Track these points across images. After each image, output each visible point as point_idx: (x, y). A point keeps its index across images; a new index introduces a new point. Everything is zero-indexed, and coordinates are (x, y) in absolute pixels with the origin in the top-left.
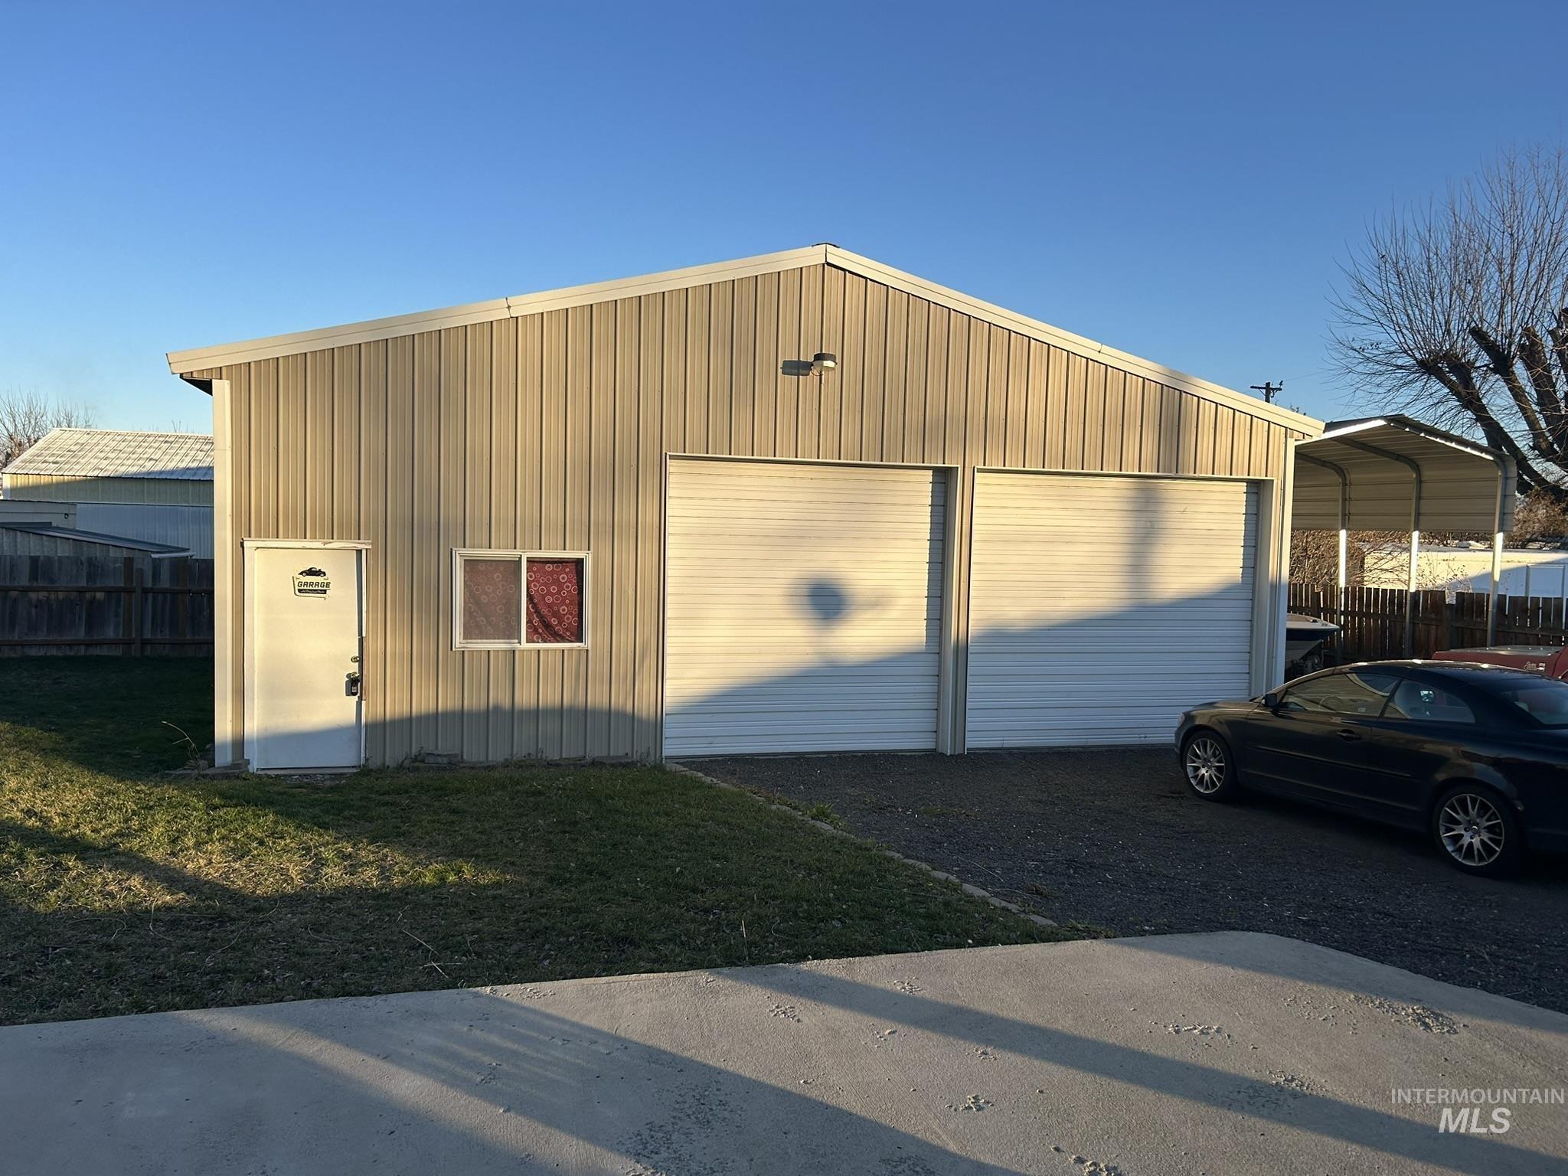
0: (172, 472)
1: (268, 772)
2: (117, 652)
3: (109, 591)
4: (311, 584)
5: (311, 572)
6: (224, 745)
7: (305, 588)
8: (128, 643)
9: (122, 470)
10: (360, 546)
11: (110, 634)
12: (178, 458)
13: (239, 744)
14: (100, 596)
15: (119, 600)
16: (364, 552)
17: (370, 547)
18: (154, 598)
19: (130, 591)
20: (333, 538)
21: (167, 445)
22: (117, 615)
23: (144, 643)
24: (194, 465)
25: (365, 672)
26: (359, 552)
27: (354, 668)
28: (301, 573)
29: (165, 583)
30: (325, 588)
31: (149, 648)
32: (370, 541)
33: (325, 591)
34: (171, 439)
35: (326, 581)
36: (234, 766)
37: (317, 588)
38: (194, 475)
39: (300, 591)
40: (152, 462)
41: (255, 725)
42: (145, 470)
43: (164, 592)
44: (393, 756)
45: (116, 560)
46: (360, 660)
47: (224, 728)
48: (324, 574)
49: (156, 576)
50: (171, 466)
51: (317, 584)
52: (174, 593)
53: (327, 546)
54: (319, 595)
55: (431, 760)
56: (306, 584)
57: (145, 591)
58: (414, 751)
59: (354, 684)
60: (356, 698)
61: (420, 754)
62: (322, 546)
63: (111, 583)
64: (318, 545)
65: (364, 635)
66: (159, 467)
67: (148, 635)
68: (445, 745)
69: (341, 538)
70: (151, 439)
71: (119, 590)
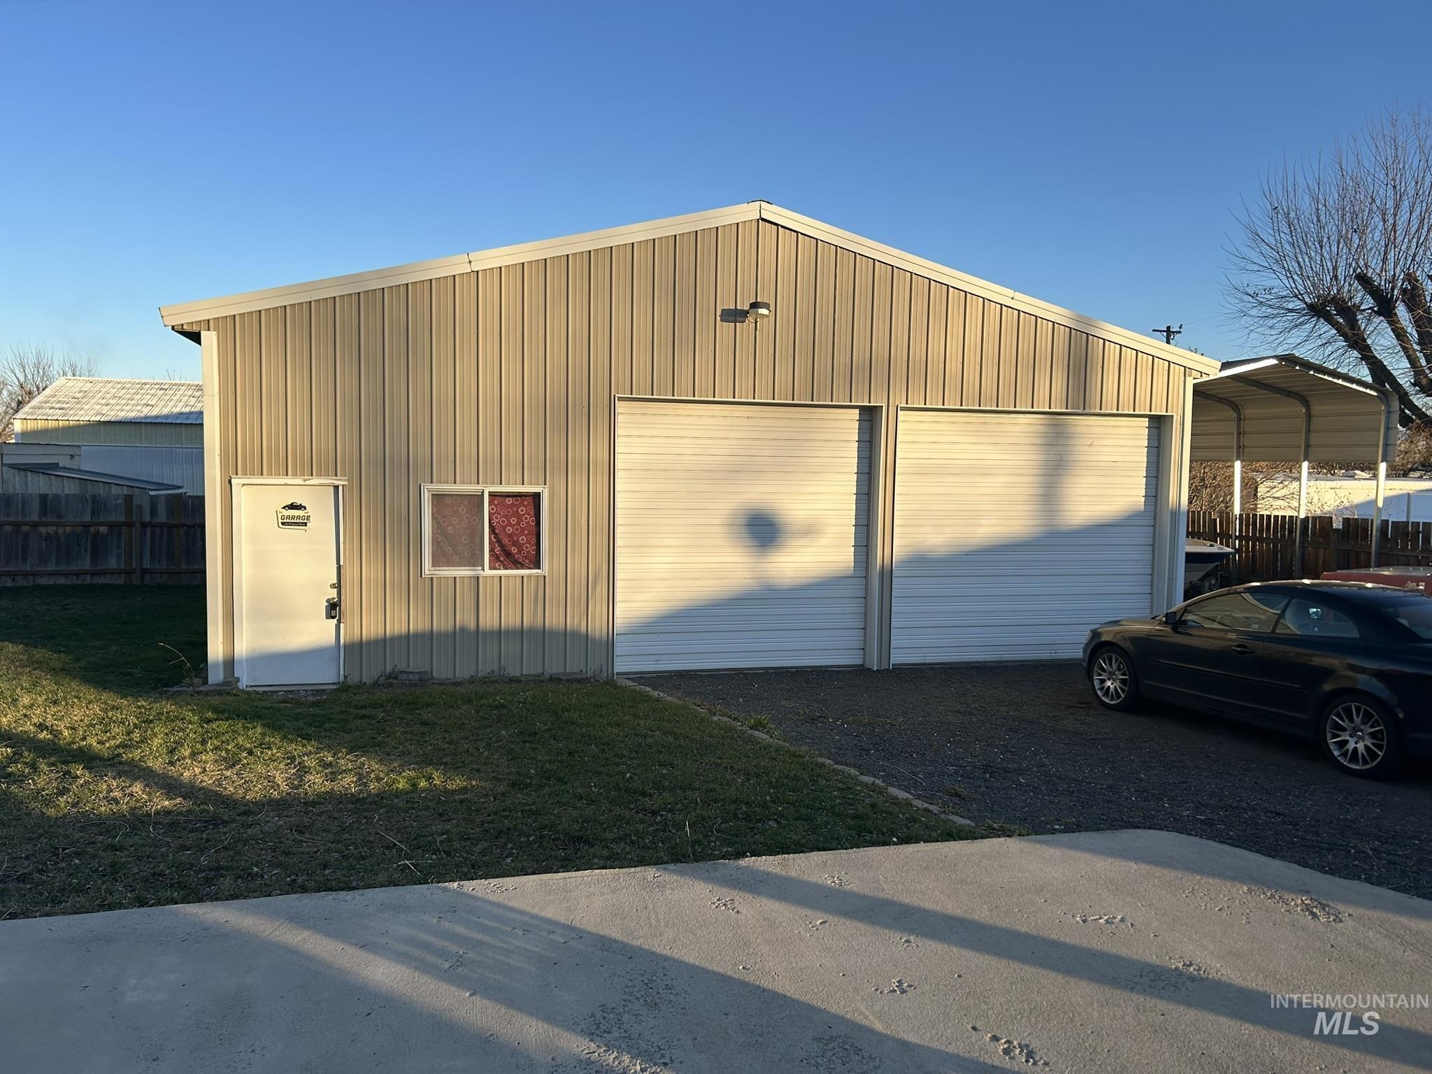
0: (167, 417)
1: (256, 689)
2: (120, 581)
3: (111, 526)
4: (293, 517)
5: (293, 507)
6: (216, 664)
7: (288, 521)
8: (129, 573)
9: (122, 415)
10: (337, 483)
11: (113, 564)
12: (171, 404)
13: (230, 663)
14: (103, 529)
15: (120, 534)
16: (340, 488)
17: (346, 483)
18: (153, 533)
19: (130, 525)
20: (312, 475)
21: (162, 392)
22: (119, 547)
23: (144, 572)
24: (187, 410)
25: (343, 598)
26: (336, 488)
27: (333, 594)
28: (284, 508)
29: (162, 517)
30: (305, 521)
31: (147, 577)
32: (346, 478)
33: (306, 523)
34: (166, 387)
35: (306, 515)
36: (226, 683)
37: (298, 521)
38: (187, 419)
39: (283, 523)
40: (149, 408)
41: (243, 646)
42: (142, 415)
43: (161, 525)
44: (370, 673)
45: (117, 497)
46: (338, 586)
47: (216, 649)
48: (305, 508)
49: (153, 511)
50: (166, 411)
51: (299, 517)
52: (170, 527)
53: (307, 483)
54: (301, 527)
55: (404, 677)
56: (288, 517)
57: (144, 525)
58: (389, 669)
59: (333, 608)
60: (335, 621)
61: (394, 672)
62: (302, 483)
63: (113, 518)
64: (299, 481)
65: (342, 563)
66: (155, 412)
67: (147, 565)
68: (416, 663)
69: (319, 475)
70: (148, 386)
71: (121, 524)
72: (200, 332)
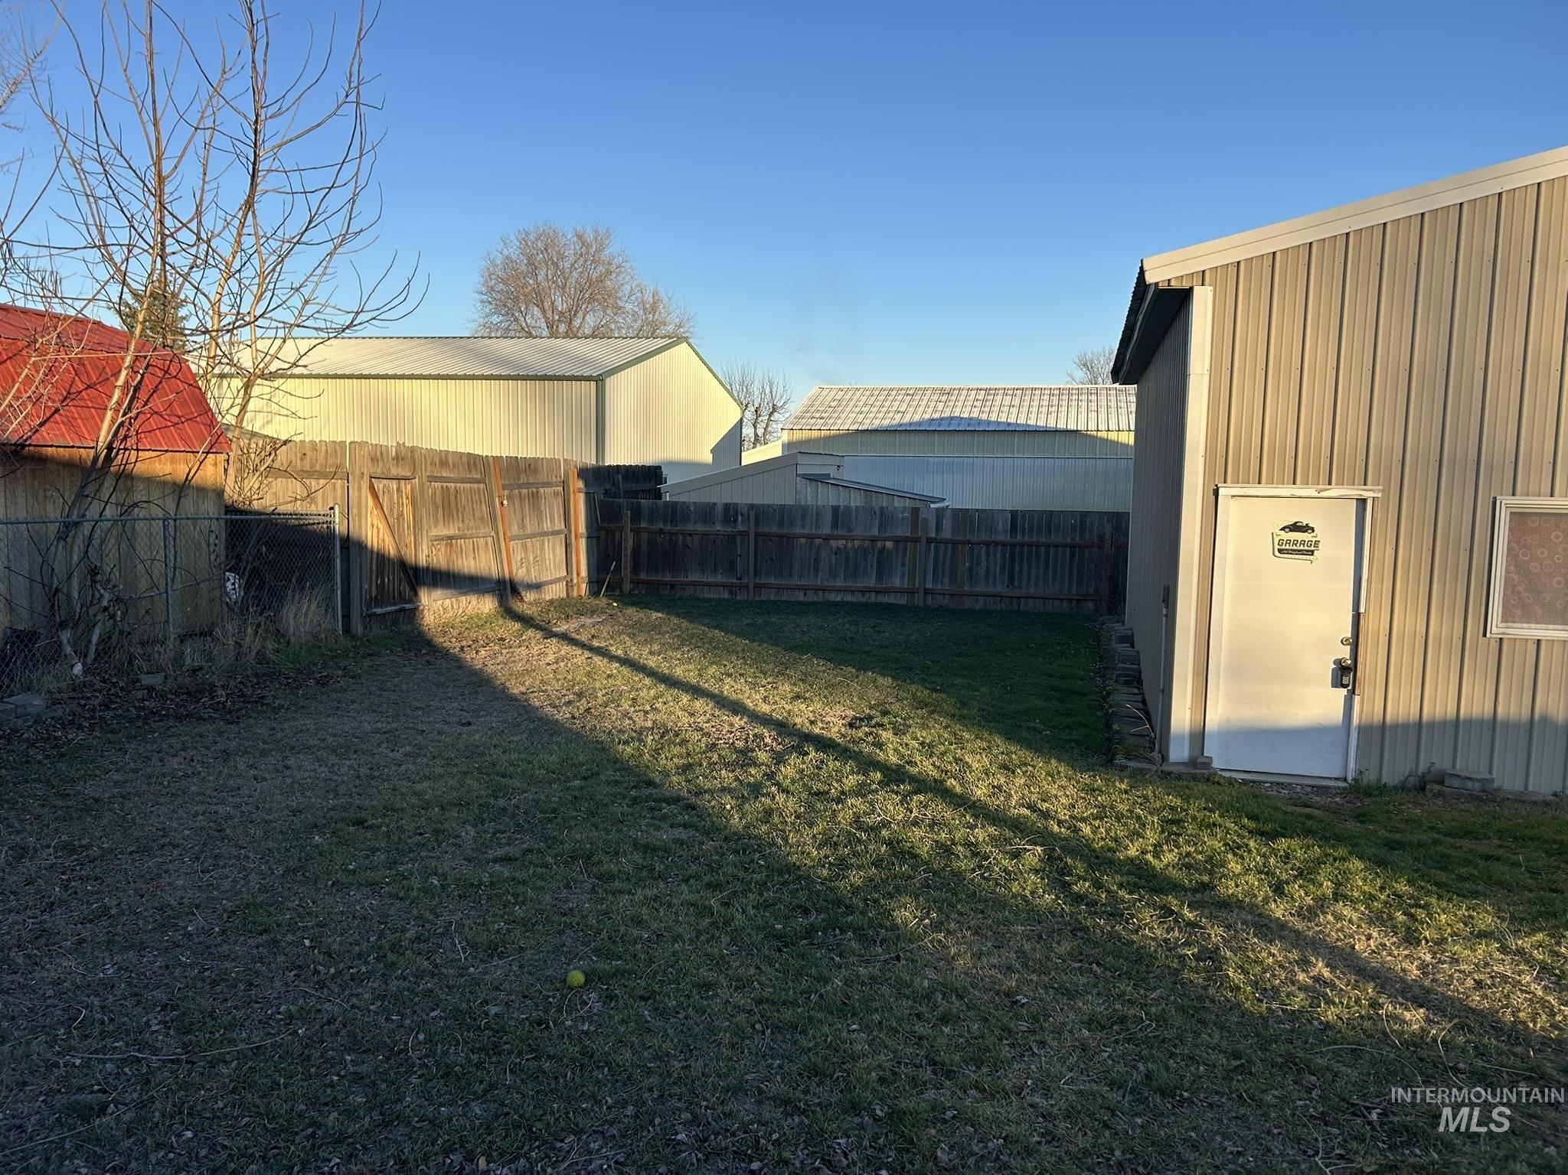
0: (920, 423)
1: (1234, 775)
2: (902, 600)
3: (897, 541)
4: (1295, 543)
5: (1295, 527)
6: (1181, 737)
7: (1287, 547)
8: (912, 592)
9: (876, 424)
10: (1365, 494)
11: (897, 582)
12: (921, 410)
13: (1199, 737)
14: (889, 544)
15: (905, 549)
16: (1369, 503)
17: (1379, 495)
18: (937, 550)
19: (915, 541)
20: (1330, 484)
21: (909, 398)
22: (903, 565)
23: (927, 592)
24: (937, 416)
25: (1360, 659)
26: (1362, 502)
27: (1345, 653)
28: (1283, 529)
29: (947, 534)
30: (1312, 548)
31: (930, 597)
32: (1381, 487)
33: (1313, 552)
34: (911, 392)
35: (1314, 540)
36: (1193, 762)
37: (1302, 548)
38: (939, 425)
39: (1280, 551)
40: (900, 415)
41: (1217, 715)
42: (895, 422)
43: (946, 542)
44: (1394, 771)
45: (904, 509)
46: (1355, 642)
47: (1181, 716)
48: (1313, 530)
49: (939, 527)
50: (917, 418)
51: (1303, 542)
52: (955, 543)
53: (1322, 494)
54: (1304, 557)
55: (1457, 783)
56: (1288, 542)
57: (929, 541)
58: (1423, 767)
59: (1345, 674)
60: (1344, 691)
61: (1429, 772)
62: (1316, 494)
63: (899, 533)
64: (1312, 492)
65: (1362, 610)
66: (907, 419)
67: (929, 586)
68: (1470, 764)
69: (1341, 483)
70: (894, 392)
71: (906, 539)
72: (1191, 288)
